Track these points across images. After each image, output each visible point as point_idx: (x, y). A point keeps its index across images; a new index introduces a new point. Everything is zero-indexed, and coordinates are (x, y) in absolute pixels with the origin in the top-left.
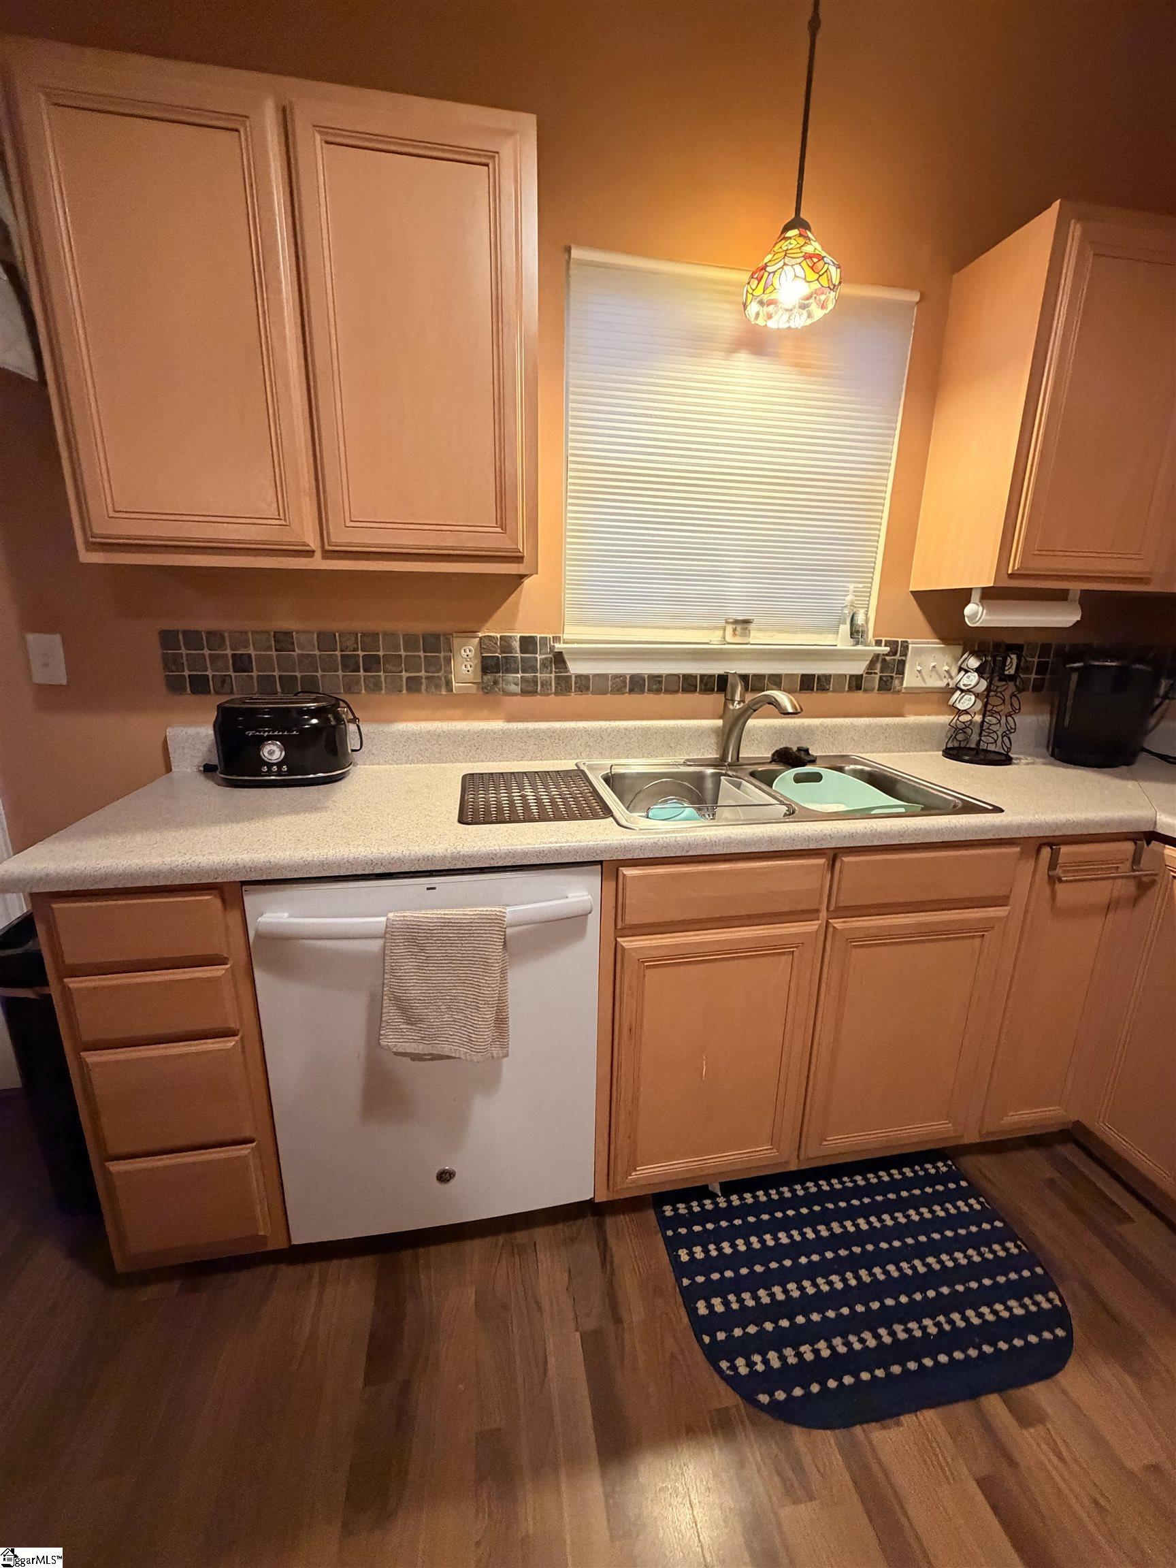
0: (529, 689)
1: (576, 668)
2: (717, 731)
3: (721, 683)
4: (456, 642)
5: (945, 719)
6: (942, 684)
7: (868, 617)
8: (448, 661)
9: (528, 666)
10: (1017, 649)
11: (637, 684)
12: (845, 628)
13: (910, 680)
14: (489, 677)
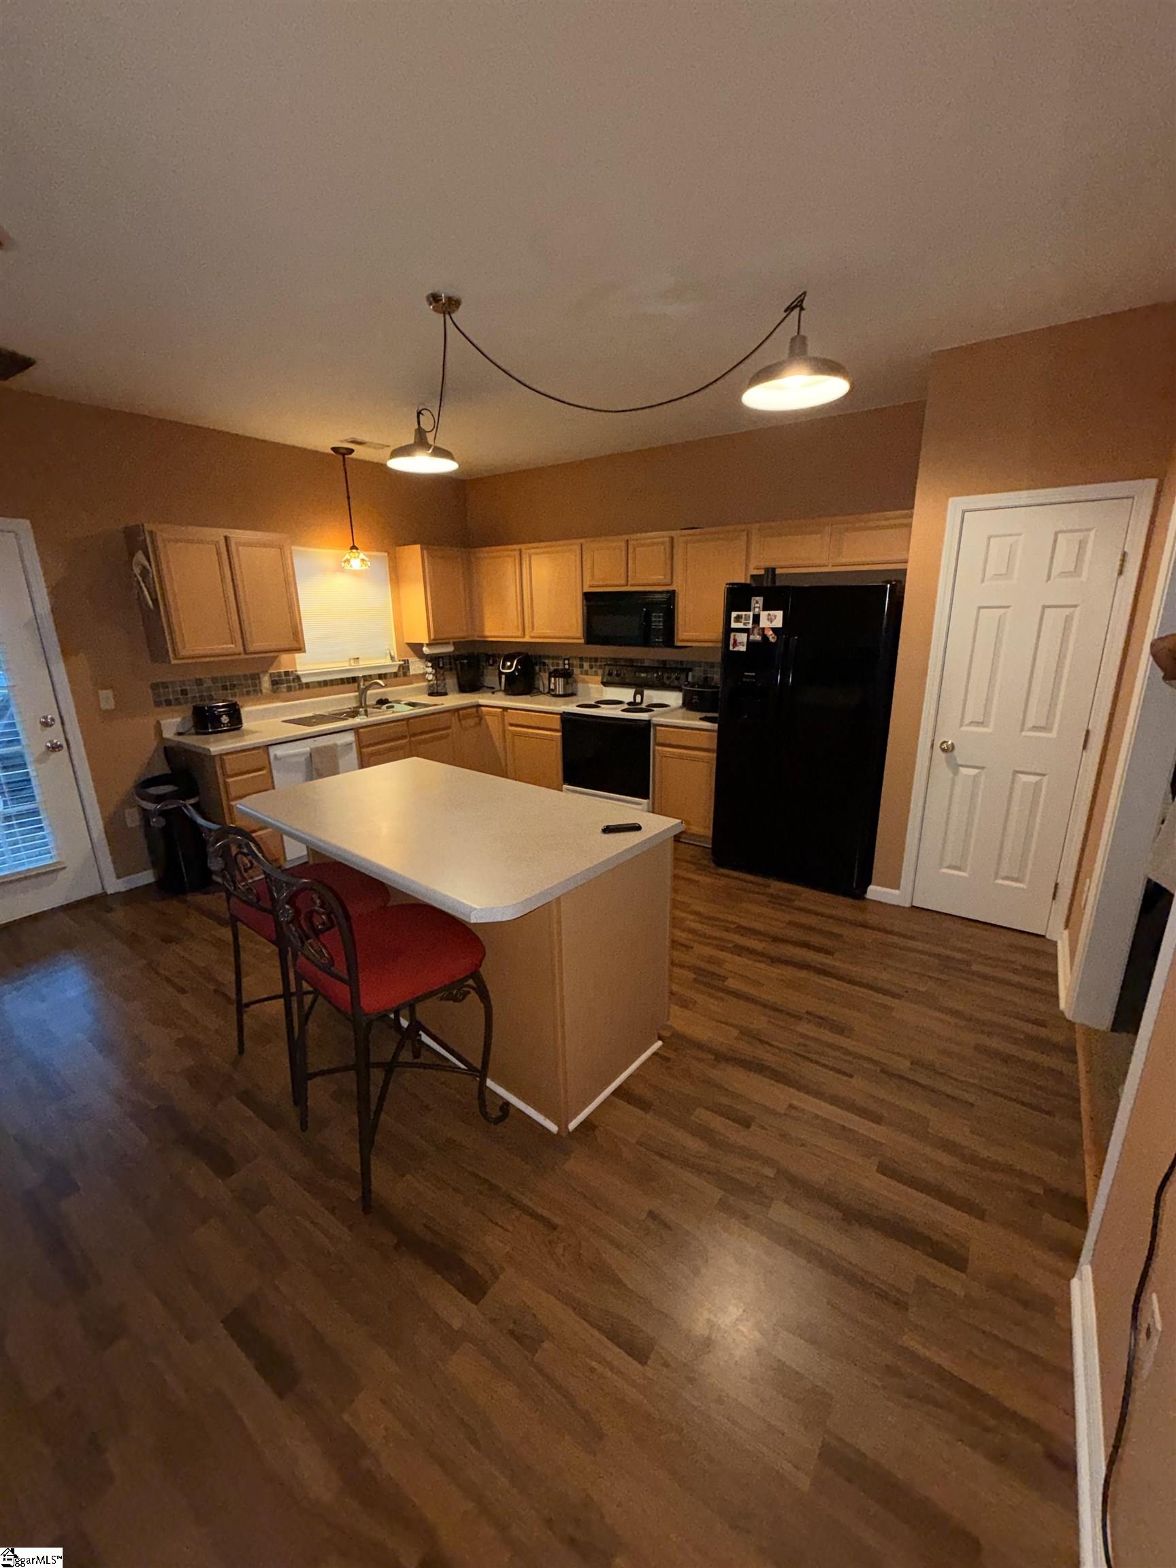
0: (289, 689)
1: (304, 680)
2: (356, 697)
3: (354, 680)
4: (261, 676)
5: (426, 684)
6: (422, 672)
7: (394, 653)
8: (260, 682)
9: (288, 681)
10: (442, 657)
11: (325, 683)
12: (389, 657)
13: (412, 672)
14: (275, 687)
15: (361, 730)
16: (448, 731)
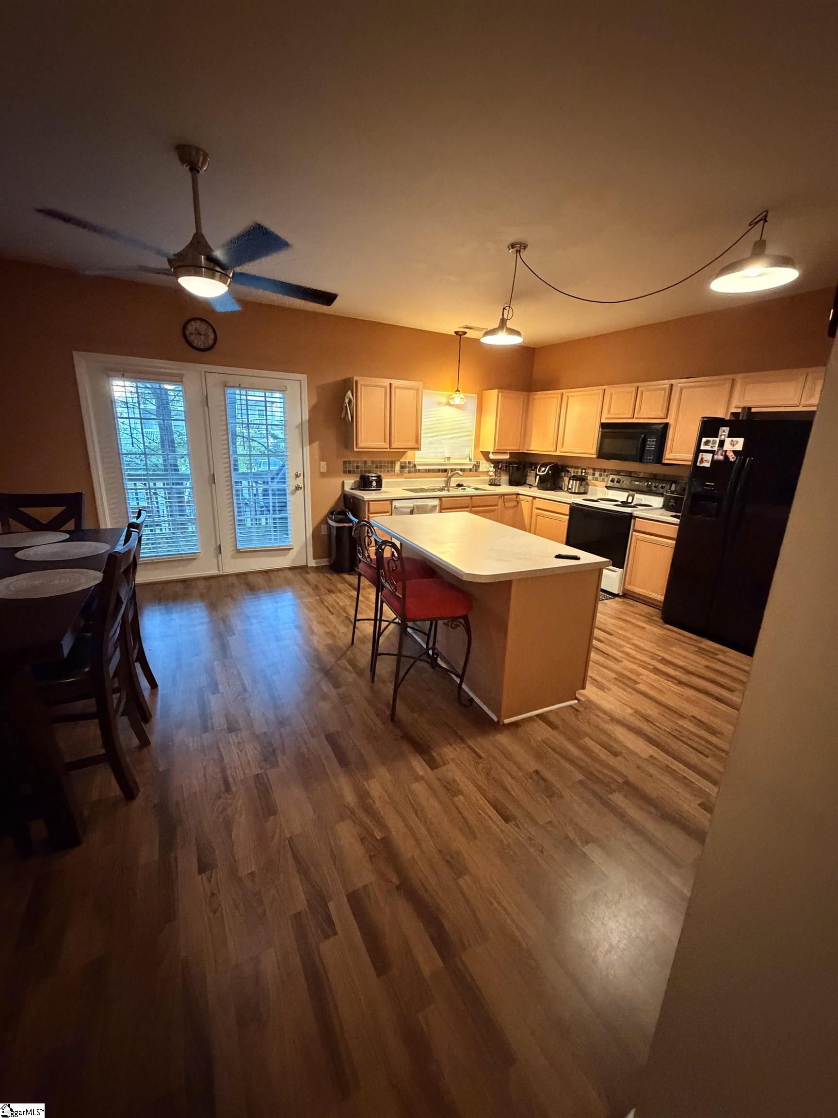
0: (409, 472)
1: (418, 467)
2: (445, 480)
3: (445, 470)
4: (396, 462)
5: (488, 478)
6: (487, 470)
7: (472, 456)
8: (395, 466)
9: (409, 467)
10: (501, 462)
11: (429, 471)
12: (468, 458)
13: (481, 469)
14: (402, 470)
15: (443, 499)
16: (496, 507)
